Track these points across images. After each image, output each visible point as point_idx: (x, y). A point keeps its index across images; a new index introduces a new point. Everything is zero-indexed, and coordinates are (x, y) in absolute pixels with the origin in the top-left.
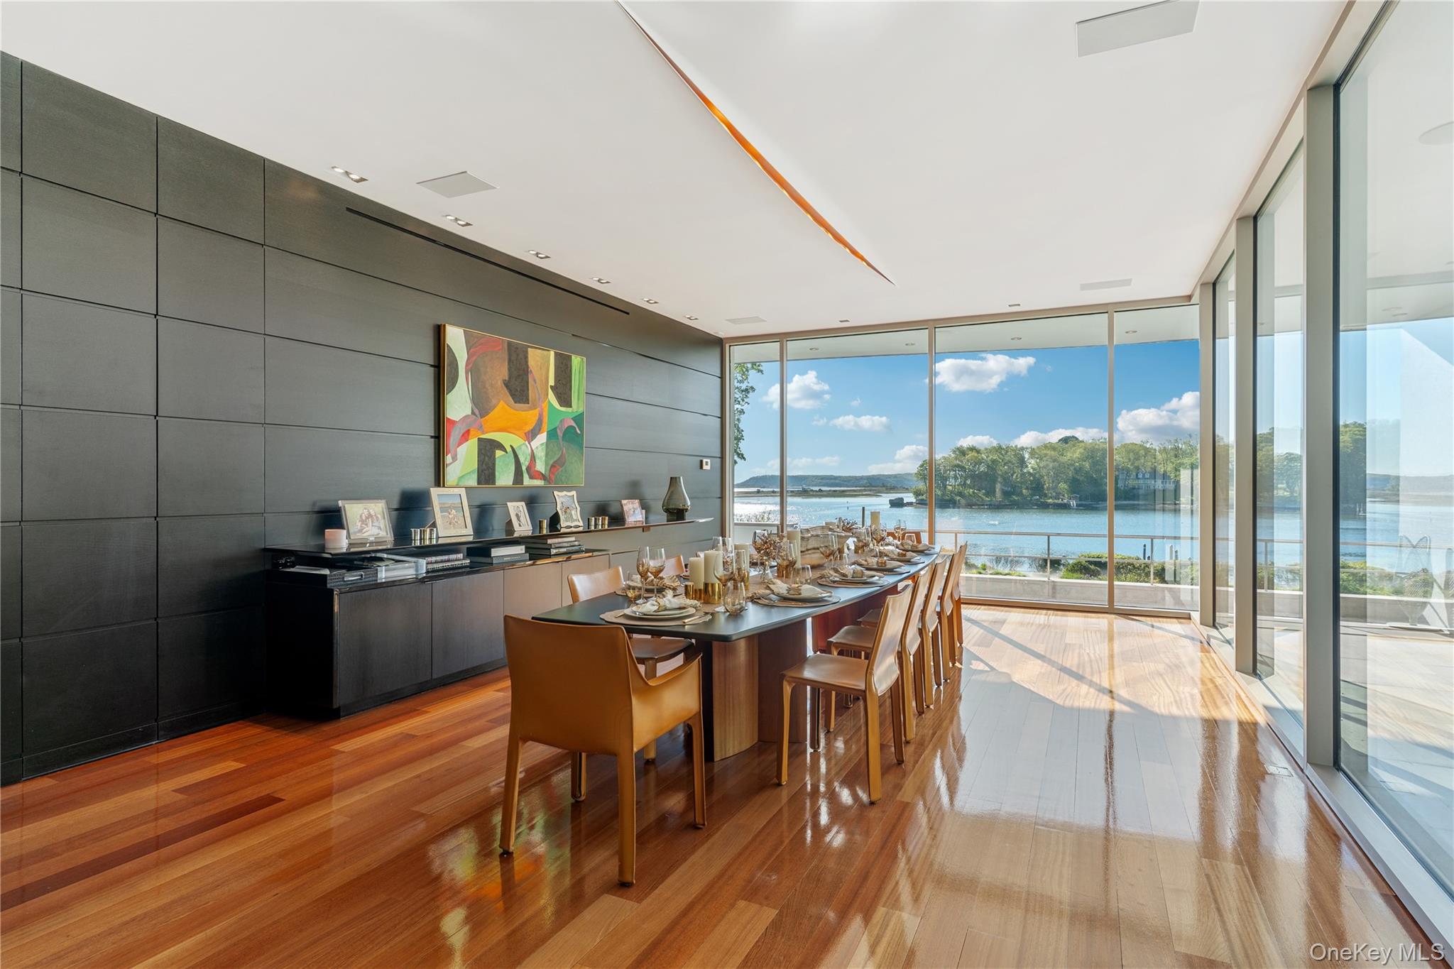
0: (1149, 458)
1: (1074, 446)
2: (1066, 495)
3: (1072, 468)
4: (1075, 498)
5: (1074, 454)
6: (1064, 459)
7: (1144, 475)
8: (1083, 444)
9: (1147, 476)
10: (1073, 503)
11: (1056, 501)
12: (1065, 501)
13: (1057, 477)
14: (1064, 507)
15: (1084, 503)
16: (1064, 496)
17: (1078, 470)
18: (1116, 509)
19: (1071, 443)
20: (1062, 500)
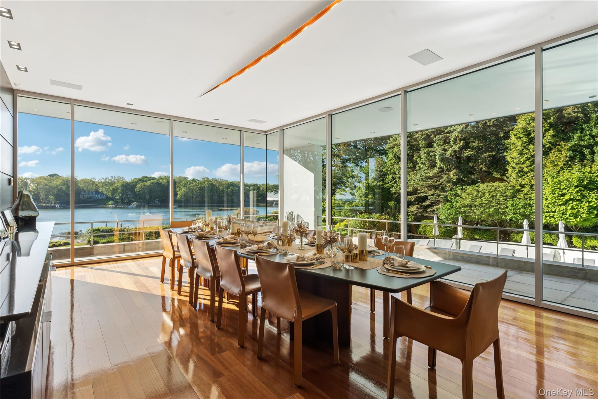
0: (94, 185)
1: (57, 178)
2: (53, 202)
3: (56, 189)
4: (57, 203)
5: (57, 183)
6: (52, 185)
7: (92, 193)
8: (62, 178)
9: (94, 193)
10: (57, 205)
11: (48, 205)
12: (53, 205)
13: (48, 193)
14: (53, 208)
15: (63, 205)
16: (52, 202)
17: (60, 190)
18: (75, 208)
19: (55, 177)
20: (51, 204)
